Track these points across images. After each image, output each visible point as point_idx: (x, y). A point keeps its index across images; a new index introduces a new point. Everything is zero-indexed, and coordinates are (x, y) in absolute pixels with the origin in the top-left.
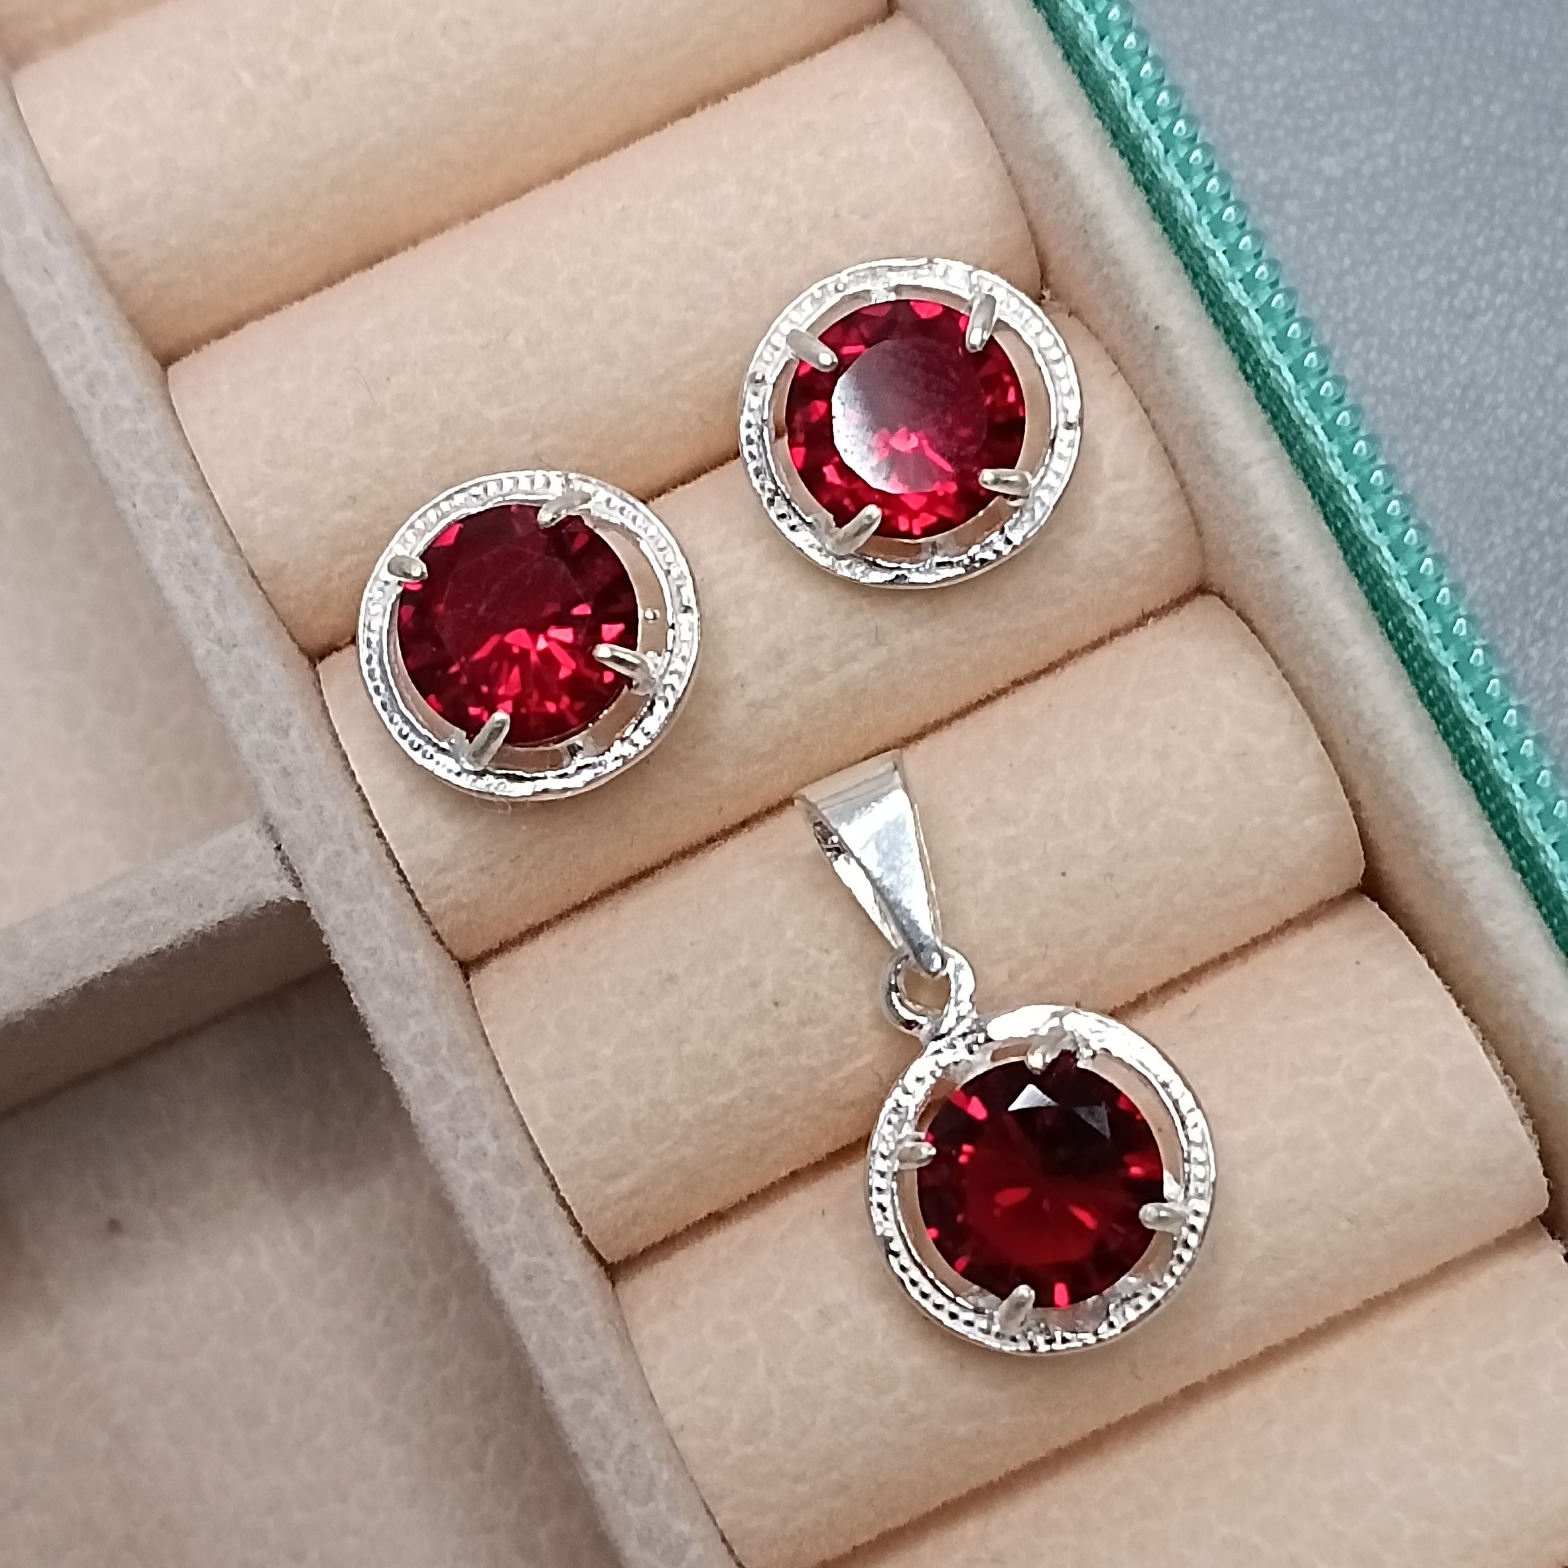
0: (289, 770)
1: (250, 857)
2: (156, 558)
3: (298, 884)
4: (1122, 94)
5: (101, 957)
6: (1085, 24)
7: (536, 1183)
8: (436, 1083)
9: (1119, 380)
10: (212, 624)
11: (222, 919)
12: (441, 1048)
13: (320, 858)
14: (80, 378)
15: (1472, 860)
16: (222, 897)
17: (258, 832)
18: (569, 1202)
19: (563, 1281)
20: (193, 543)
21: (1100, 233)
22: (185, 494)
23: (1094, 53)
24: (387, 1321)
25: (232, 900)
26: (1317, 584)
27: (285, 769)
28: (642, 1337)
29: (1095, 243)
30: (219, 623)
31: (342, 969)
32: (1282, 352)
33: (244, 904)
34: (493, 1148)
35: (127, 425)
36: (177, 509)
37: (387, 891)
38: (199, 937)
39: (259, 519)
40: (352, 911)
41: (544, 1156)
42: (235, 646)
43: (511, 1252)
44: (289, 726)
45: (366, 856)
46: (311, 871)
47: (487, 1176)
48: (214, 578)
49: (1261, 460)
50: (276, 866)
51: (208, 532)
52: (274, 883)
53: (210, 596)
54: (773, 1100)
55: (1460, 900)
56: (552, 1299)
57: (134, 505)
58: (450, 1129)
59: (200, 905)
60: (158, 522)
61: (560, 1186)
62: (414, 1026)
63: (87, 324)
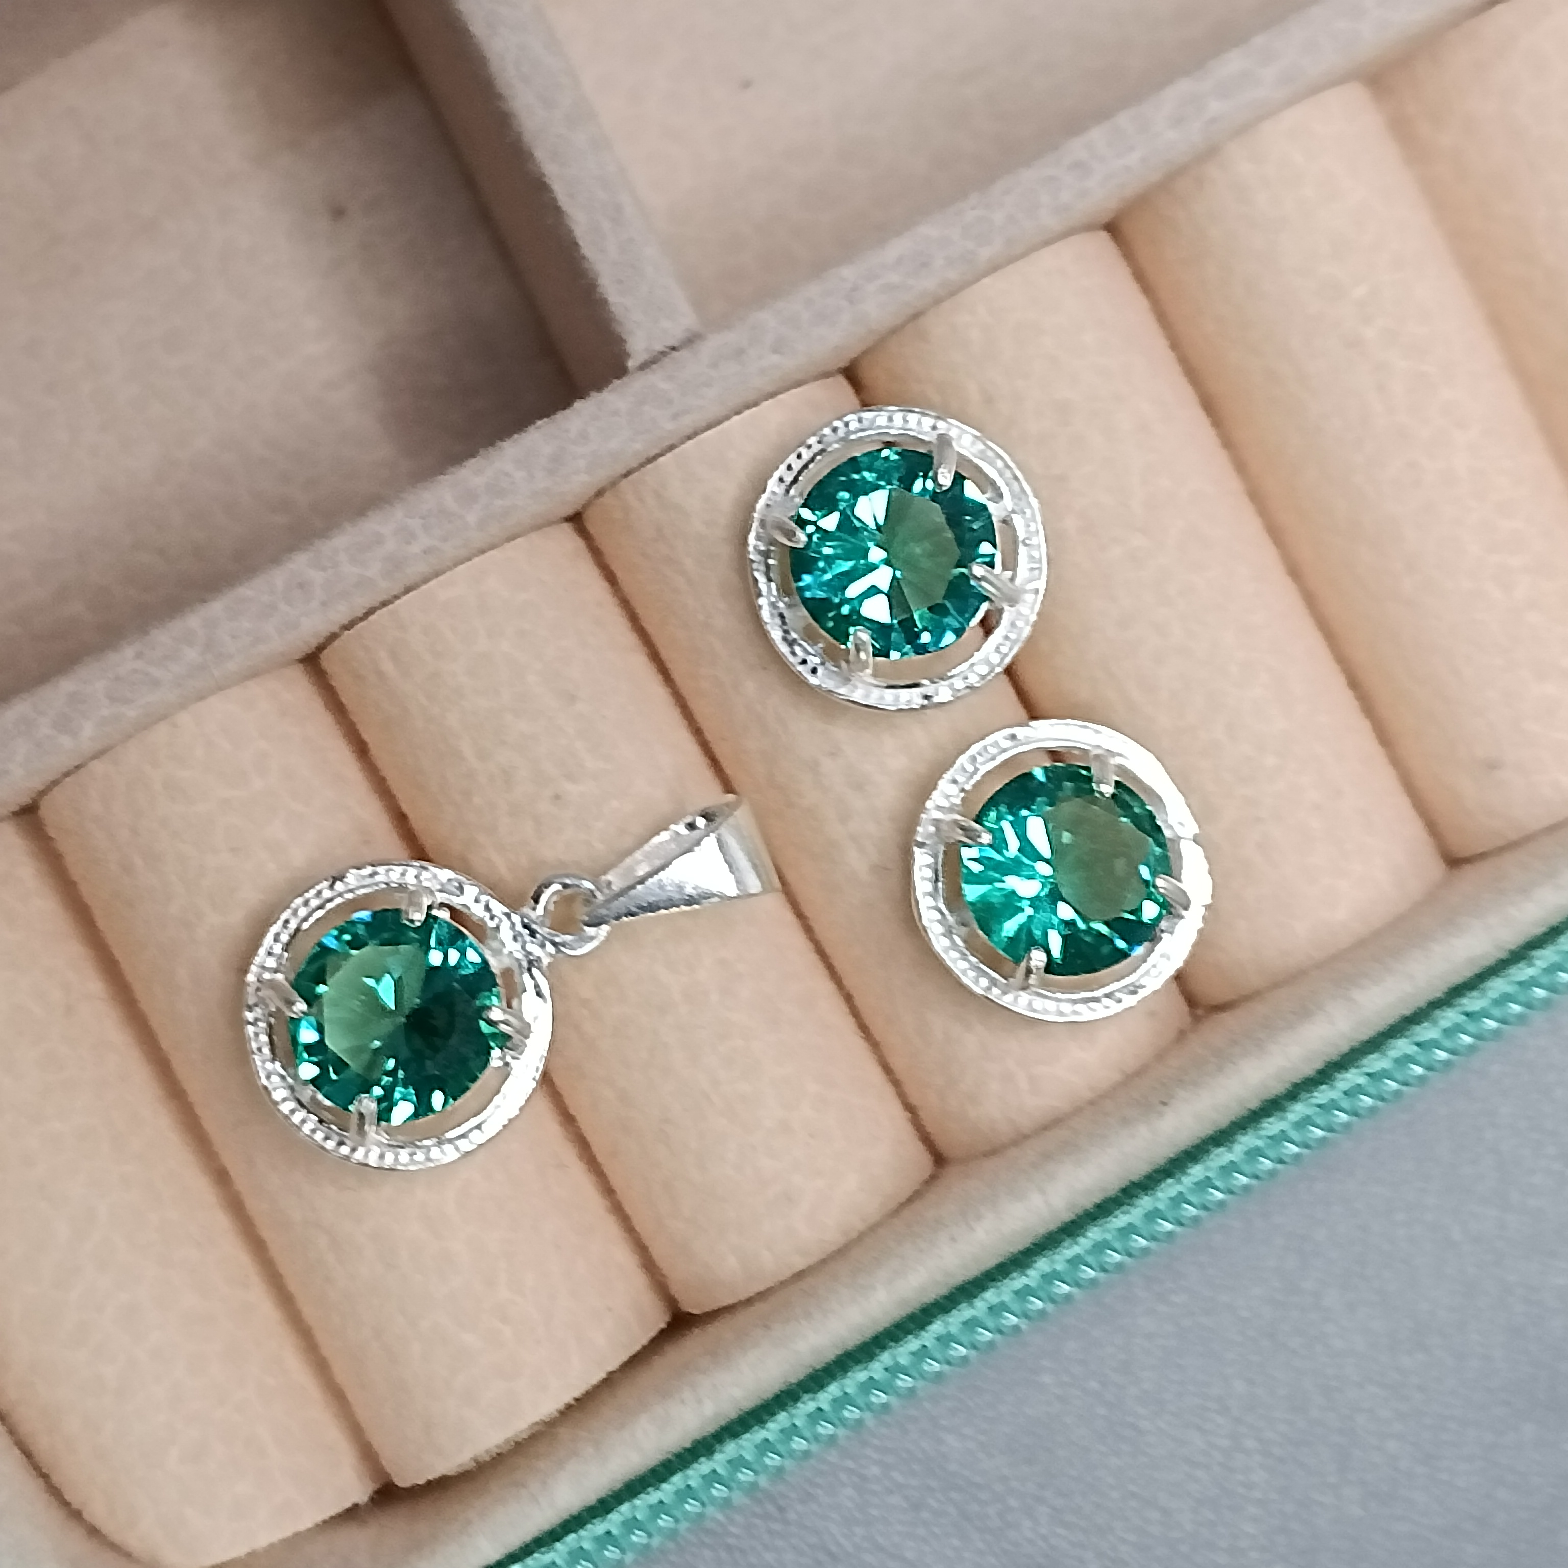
0: (743, 356)
1: (666, 324)
2: (928, 230)
3: (644, 367)
4: (1369, 1064)
5: (572, 197)
7: (386, 588)
8: (469, 497)
9: (1117, 1077)
10: (870, 281)
11: (609, 301)
12: (502, 500)
13: (663, 386)
14: (1085, 155)
15: (699, 1401)
16: (629, 301)
17: (687, 330)
18: (371, 618)
19: (300, 615)
20: (941, 262)
21: (1246, 1054)
22: (984, 253)
23: (1406, 1038)
24: (263, 460)
25: (626, 309)
26: (941, 1257)
27: (744, 352)
28: (254, 688)
29: (1237, 1050)
30: (871, 288)
31: (568, 410)
32: (1144, 1216)
33: (623, 320)
34: (415, 548)
35: (1044, 198)
36: (971, 246)
37: (638, 446)
38: (593, 282)
39: (968, 318)
40: (620, 416)
41: (411, 594)
42: (851, 303)
43: (324, 569)
44: (782, 353)
45: (669, 426)
46: (655, 379)
47: (390, 545)
48: (911, 282)
49: (1049, 1204)
50: (659, 347)
51: (953, 275)
52: (643, 346)
53: (894, 278)
54: (468, 795)
55: (665, 1394)
56: (283, 607)
57: (973, 209)
58: (431, 510)
60: (959, 230)
61: (384, 609)
62: (519, 475)
63: (1133, 159)
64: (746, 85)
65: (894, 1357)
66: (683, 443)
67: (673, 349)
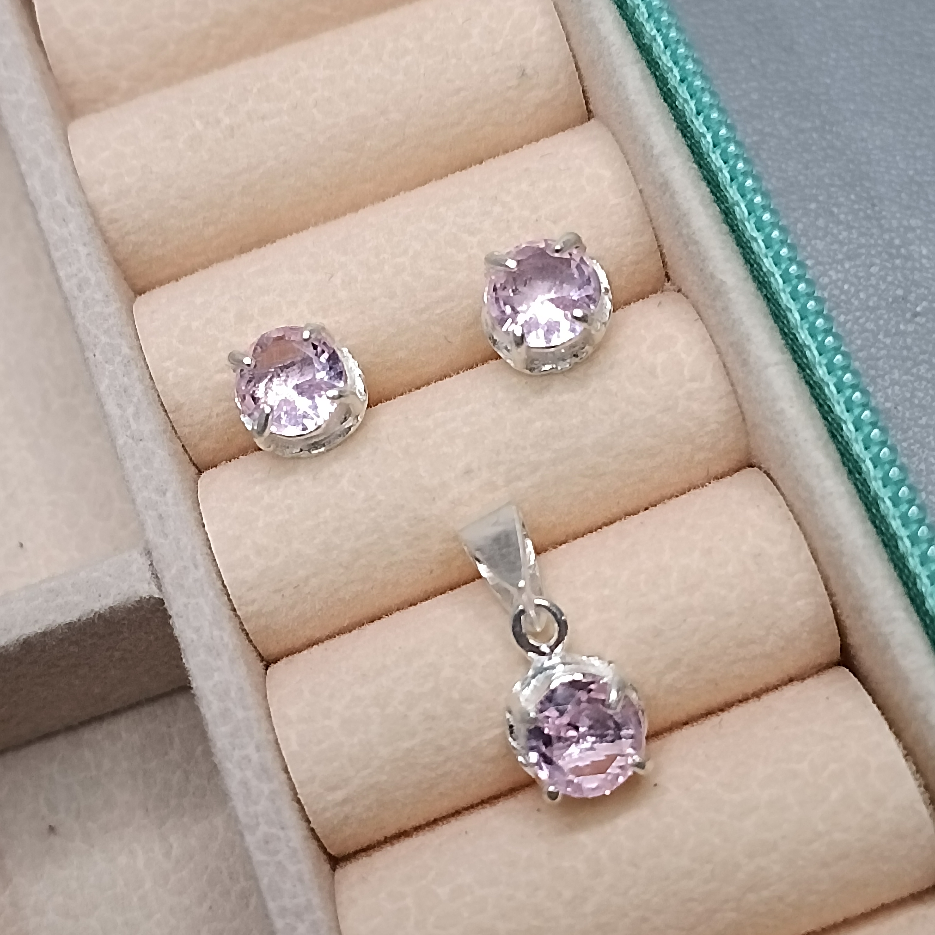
0: (163, 515)
1: (134, 568)
2: (103, 386)
3: (160, 587)
4: (707, 146)
5: (36, 621)
6: (688, 104)
7: (280, 783)
8: (225, 714)
9: (700, 324)
10: (130, 427)
11: (112, 605)
12: (231, 692)
13: (174, 571)
14: (74, 281)
15: (892, 620)
16: (113, 592)
17: (141, 554)
18: (303, 802)
19: (288, 846)
20: (126, 379)
21: (688, 225)
22: (126, 350)
23: (693, 123)
24: (210, 908)
25: (119, 594)
26: (806, 440)
27: (161, 515)
28: (342, 897)
29: (684, 231)
30: (134, 426)
31: (179, 640)
32: (794, 300)
33: (126, 597)
34: (255, 757)
35: (98, 309)
36: (119, 359)
37: (211, 594)
38: (97, 615)
39: (170, 375)
40: (189, 603)
41: (289, 769)
42: (141, 440)
43: (258, 824)
44: (166, 490)
45: (202, 570)
46: (167, 578)
47: (249, 774)
48: (135, 400)
49: (776, 364)
50: (149, 575)
51: (136, 373)
52: (146, 586)
53: (131, 410)
54: (440, 749)
55: (886, 647)
56: (280, 857)
57: (95, 355)
58: (230, 743)
59: (100, 596)
60: (107, 366)
61: (298, 791)
62: (217, 677)
63: (83, 251)
65: (875, 479)
66: (217, 565)
67: (151, 564)
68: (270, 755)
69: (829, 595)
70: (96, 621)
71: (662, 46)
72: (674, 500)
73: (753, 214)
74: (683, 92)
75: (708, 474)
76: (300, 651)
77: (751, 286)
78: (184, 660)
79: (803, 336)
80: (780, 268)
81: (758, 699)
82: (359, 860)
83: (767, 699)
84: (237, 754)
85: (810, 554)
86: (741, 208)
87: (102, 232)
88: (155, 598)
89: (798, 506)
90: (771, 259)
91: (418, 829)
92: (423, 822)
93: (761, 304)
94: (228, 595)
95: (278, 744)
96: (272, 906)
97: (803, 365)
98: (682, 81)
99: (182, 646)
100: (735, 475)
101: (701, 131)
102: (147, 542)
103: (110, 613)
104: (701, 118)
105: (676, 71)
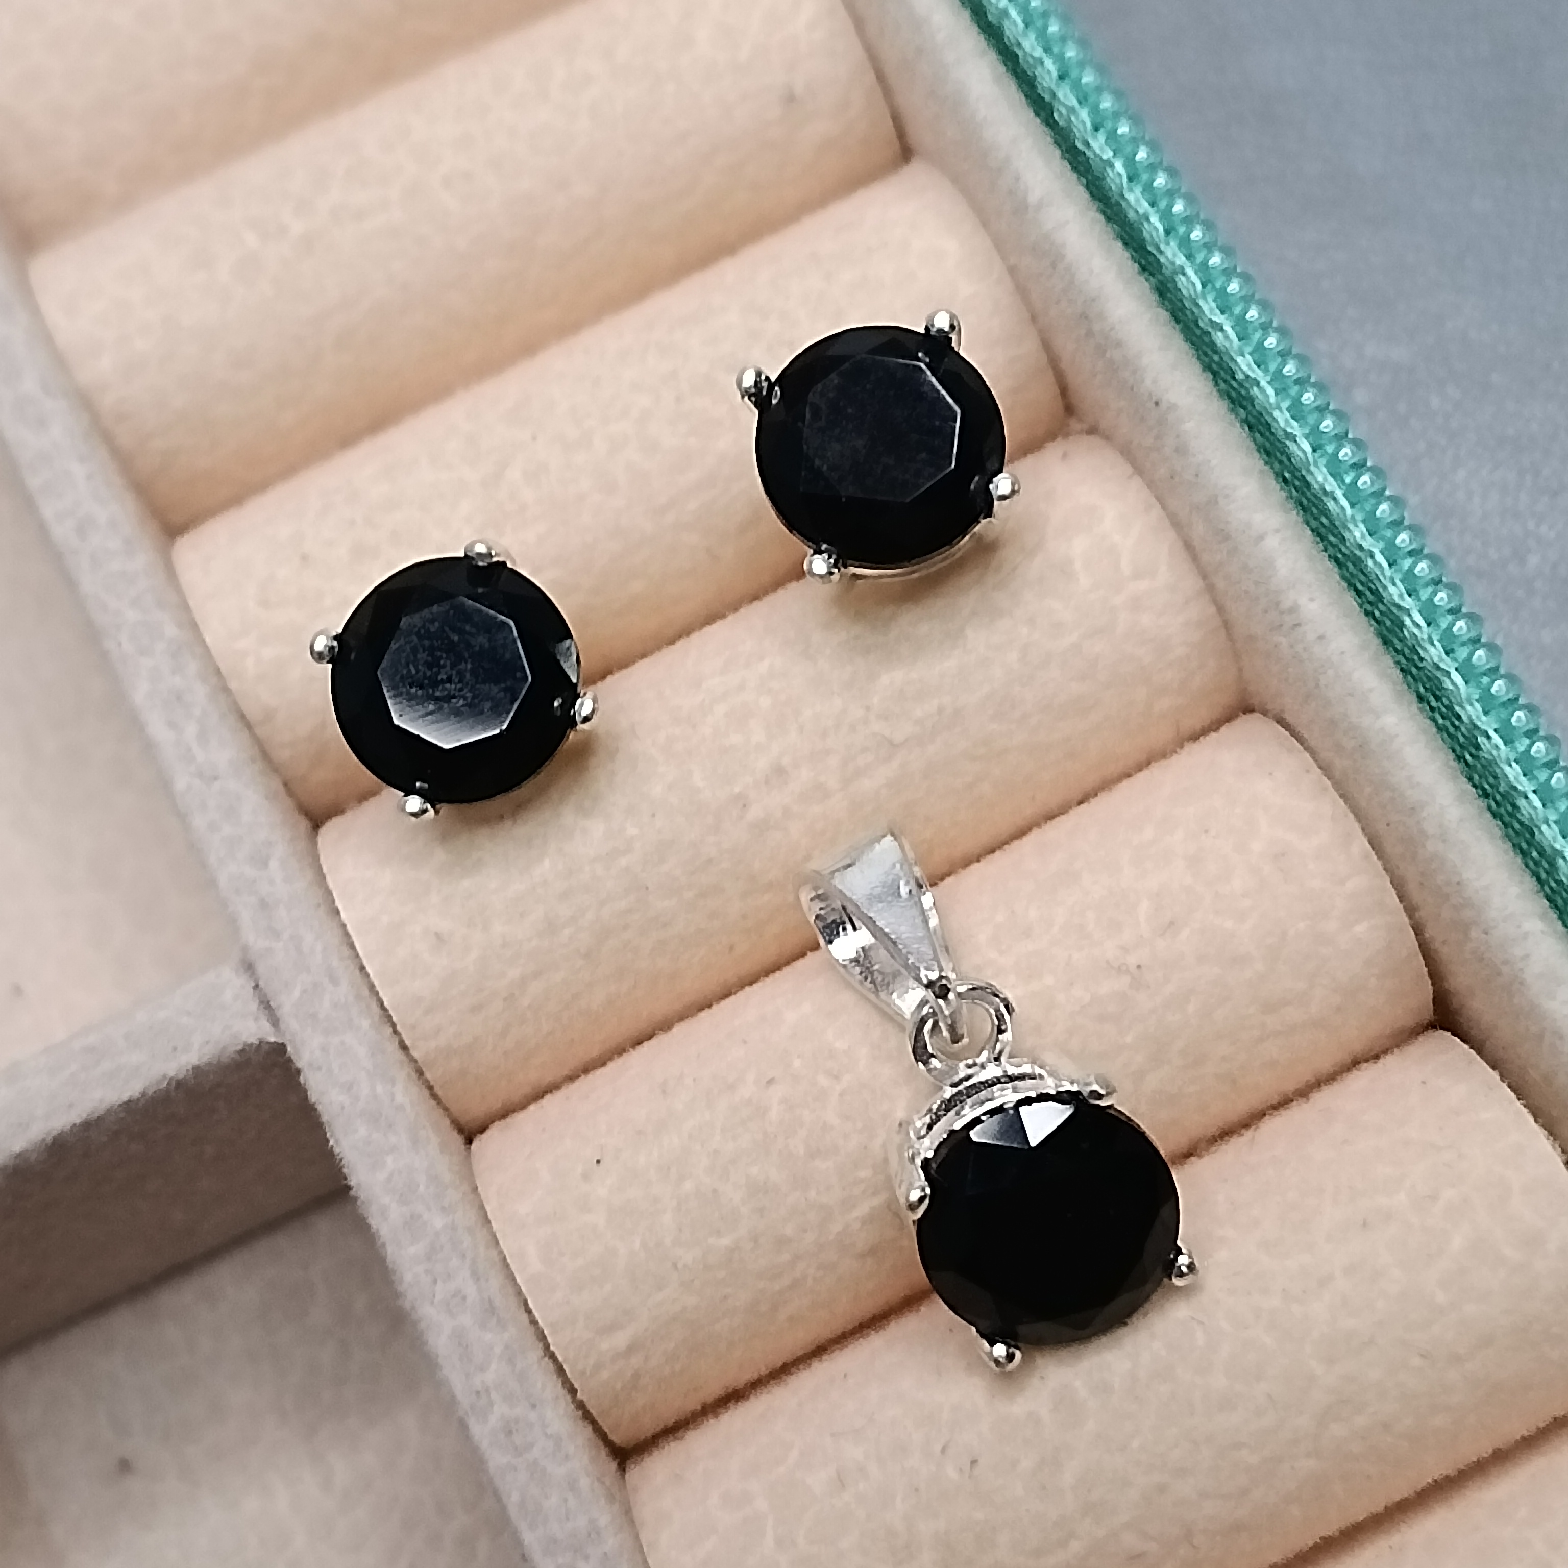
0: (267, 901)
1: (228, 995)
2: (141, 694)
3: (275, 1022)
4: (1118, 181)
5: (71, 1105)
6: (1077, 117)
7: (520, 1332)
8: (413, 1223)
10: (193, 758)
11: (197, 1063)
12: (418, 1186)
13: (296, 993)
14: (70, 523)
15: (1526, 936)
16: (197, 1040)
17: (236, 972)
18: (560, 1359)
19: (546, 1435)
20: (177, 679)
22: (171, 630)
23: (1087, 144)
25: (207, 1043)
26: (1343, 653)
27: (263, 901)
29: (1096, 327)
30: (200, 756)
31: (319, 1108)
32: (1298, 420)
33: (220, 1046)
34: (471, 1290)
35: (115, 566)
36: (161, 646)
37: (365, 1024)
38: (174, 1083)
39: (250, 661)
40: (329, 1044)
41: (531, 1305)
42: (216, 778)
43: (491, 1404)
44: (268, 857)
45: (345, 985)
46: (286, 1004)
47: (466, 1320)
48: (197, 711)
49: (1277, 531)
50: (254, 1006)
51: (193, 667)
52: (251, 1024)
53: (191, 731)
54: (782, 1242)
56: (534, 1455)
57: (120, 644)
58: (427, 1272)
59: (175, 1049)
60: (143, 659)
61: (550, 1340)
62: (391, 1163)
63: (78, 470)
64: (18, 991)
65: (1470, 702)
66: (368, 976)
67: (257, 986)
68: (495, 1283)
69: (1405, 909)
70: (173, 1094)
71: (1021, 25)
72: (1126, 783)
73: (1209, 286)
74: (1066, 96)
75: (1178, 734)
76: (522, 1106)
77: (1219, 406)
78: (331, 1143)
79: (1320, 477)
80: (1266, 371)
81: (1304, 1100)
82: (663, 1448)
83: (1323, 1097)
84: (441, 1291)
85: (1367, 844)
86: (1188, 278)
87: (107, 438)
88: (268, 1043)
89: (1340, 764)
90: (1249, 357)
91: (757, 1385)
92: (764, 1371)
93: (1238, 433)
94: (394, 1025)
95: (507, 1266)
96: (529, 1538)
97: (1322, 530)
98: (1061, 77)
99: (325, 1119)
100: (1223, 729)
101: (1105, 157)
102: (245, 949)
103: (195, 1078)
104: (1101, 137)
105: (1049, 63)
